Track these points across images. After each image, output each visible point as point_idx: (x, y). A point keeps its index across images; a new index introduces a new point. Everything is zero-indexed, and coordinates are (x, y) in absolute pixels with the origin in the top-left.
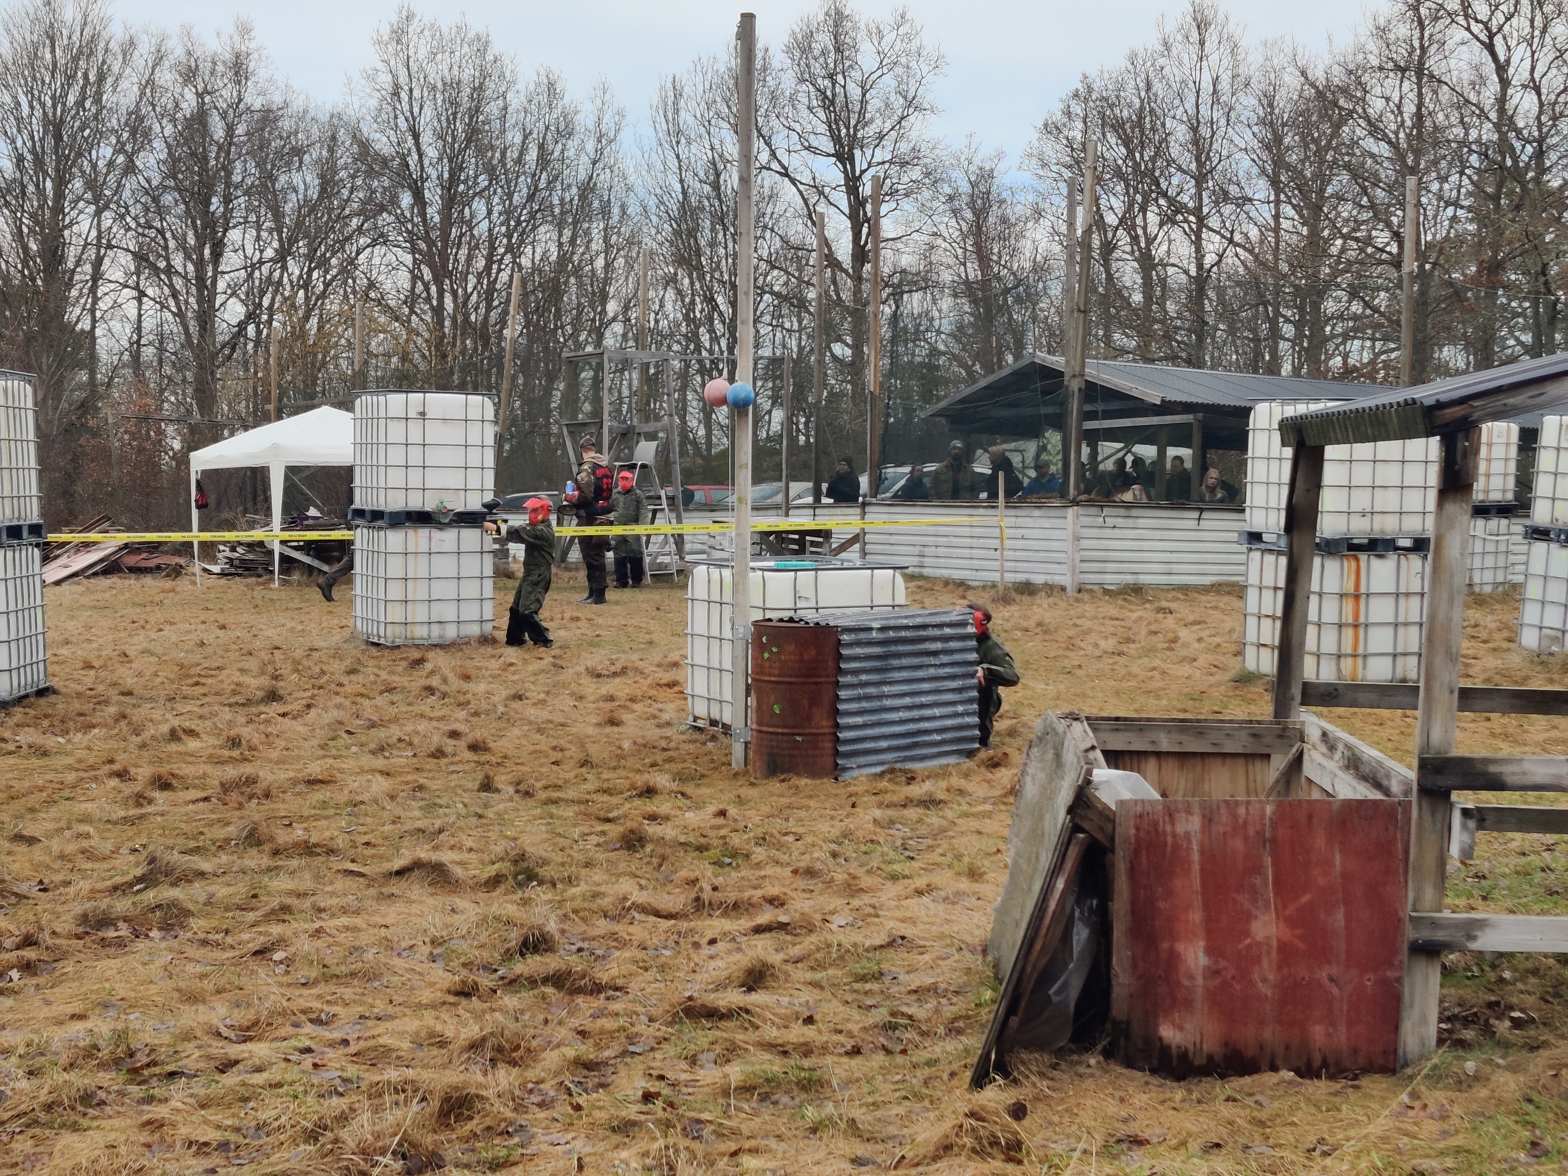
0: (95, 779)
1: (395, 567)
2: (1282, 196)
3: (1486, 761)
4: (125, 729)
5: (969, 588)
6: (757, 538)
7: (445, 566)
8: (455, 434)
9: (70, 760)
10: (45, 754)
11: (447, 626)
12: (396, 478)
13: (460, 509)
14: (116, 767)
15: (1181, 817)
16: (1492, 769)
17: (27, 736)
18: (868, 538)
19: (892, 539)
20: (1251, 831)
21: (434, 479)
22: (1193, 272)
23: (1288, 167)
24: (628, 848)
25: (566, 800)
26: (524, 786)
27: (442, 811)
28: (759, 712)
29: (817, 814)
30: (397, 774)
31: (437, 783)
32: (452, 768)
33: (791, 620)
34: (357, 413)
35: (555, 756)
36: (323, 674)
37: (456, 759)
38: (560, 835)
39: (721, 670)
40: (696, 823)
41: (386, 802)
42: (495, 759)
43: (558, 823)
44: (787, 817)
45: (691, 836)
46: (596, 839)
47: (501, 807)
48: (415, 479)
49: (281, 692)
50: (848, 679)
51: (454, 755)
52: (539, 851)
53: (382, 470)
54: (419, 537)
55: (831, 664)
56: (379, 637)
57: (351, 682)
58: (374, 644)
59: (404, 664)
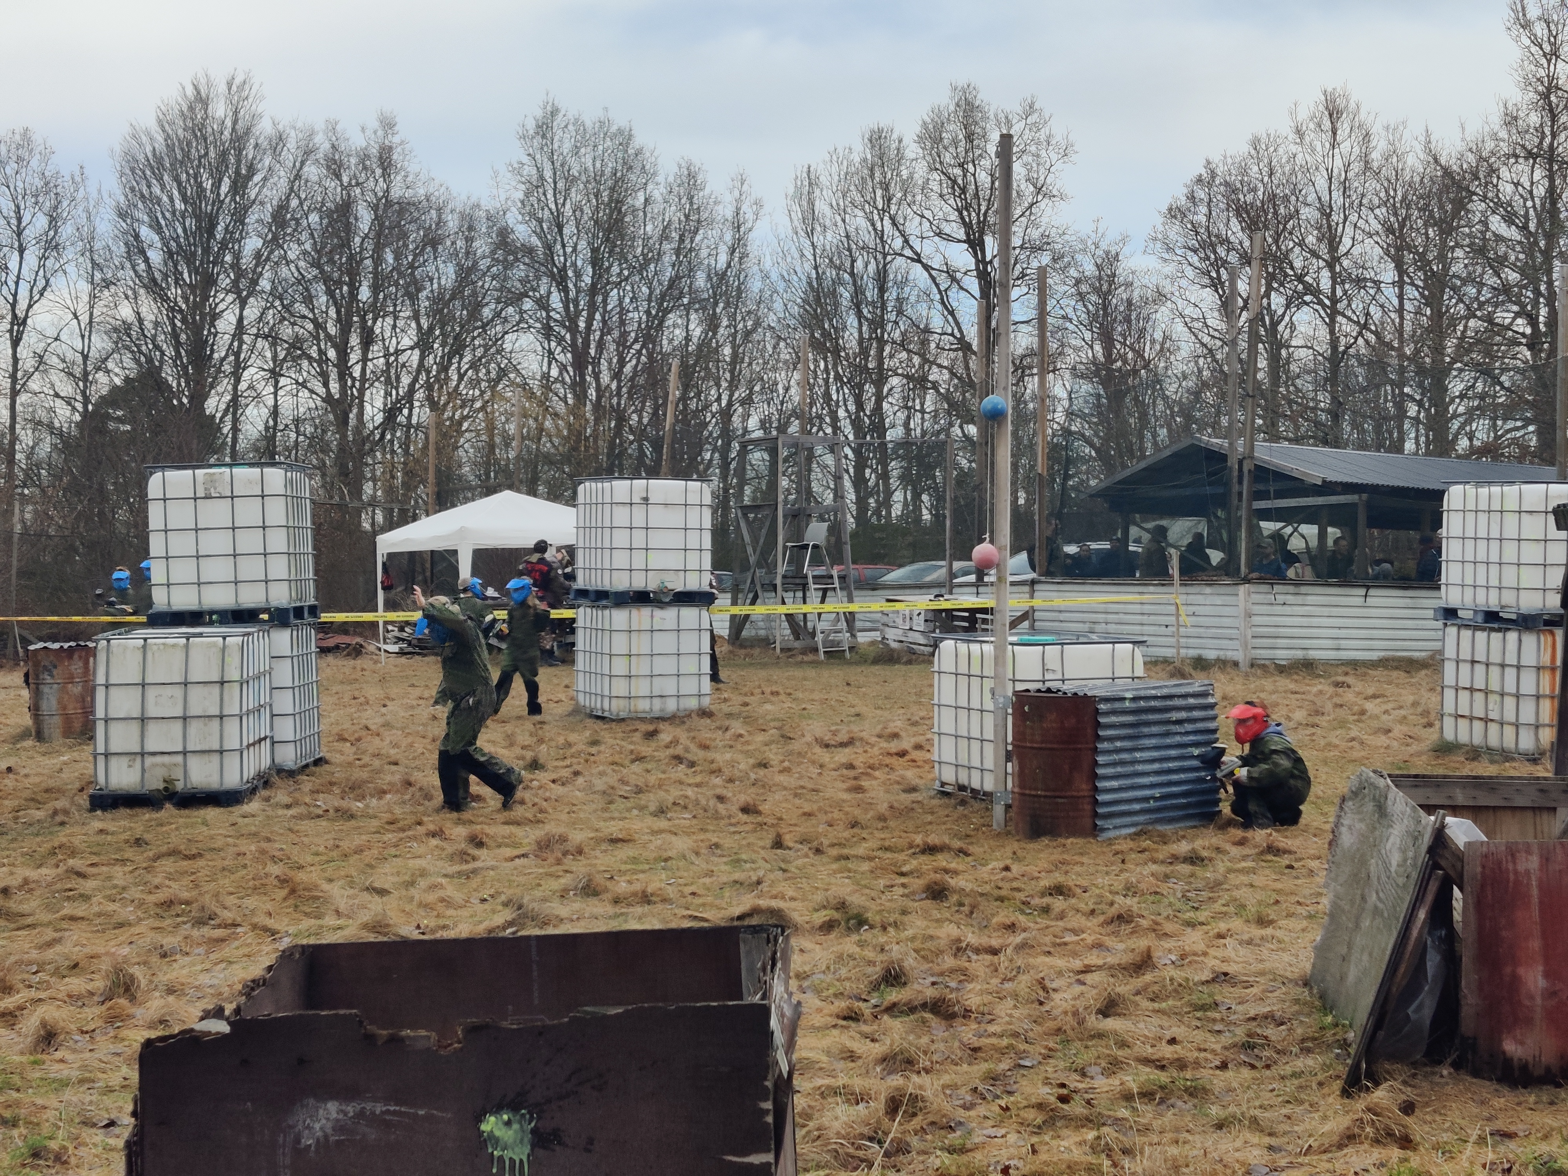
0: (414, 838)
1: (619, 644)
4: (418, 794)
6: (929, 617)
7: (665, 643)
8: (674, 518)
9: (378, 821)
10: (352, 817)
11: (668, 700)
12: (621, 560)
15: (1522, 857)
17: (327, 801)
18: (1038, 615)
19: (1062, 617)
21: (657, 561)
22: (1328, 354)
24: (934, 898)
25: (857, 857)
26: (815, 844)
27: (748, 865)
28: (1022, 777)
29: (1092, 869)
30: (688, 834)
31: (727, 842)
32: (732, 829)
33: (1049, 690)
34: (581, 498)
35: (823, 818)
36: (569, 745)
37: (733, 821)
38: (866, 887)
39: (969, 739)
40: (986, 877)
41: (693, 858)
42: (770, 820)
43: (858, 876)
44: (1066, 872)
45: (987, 888)
46: (901, 891)
47: (800, 862)
48: (639, 561)
49: (541, 761)
50: (1105, 745)
51: (729, 817)
52: (856, 900)
53: (607, 553)
54: (642, 616)
55: (1089, 731)
56: (603, 710)
57: (600, 752)
58: (598, 717)
59: (638, 735)
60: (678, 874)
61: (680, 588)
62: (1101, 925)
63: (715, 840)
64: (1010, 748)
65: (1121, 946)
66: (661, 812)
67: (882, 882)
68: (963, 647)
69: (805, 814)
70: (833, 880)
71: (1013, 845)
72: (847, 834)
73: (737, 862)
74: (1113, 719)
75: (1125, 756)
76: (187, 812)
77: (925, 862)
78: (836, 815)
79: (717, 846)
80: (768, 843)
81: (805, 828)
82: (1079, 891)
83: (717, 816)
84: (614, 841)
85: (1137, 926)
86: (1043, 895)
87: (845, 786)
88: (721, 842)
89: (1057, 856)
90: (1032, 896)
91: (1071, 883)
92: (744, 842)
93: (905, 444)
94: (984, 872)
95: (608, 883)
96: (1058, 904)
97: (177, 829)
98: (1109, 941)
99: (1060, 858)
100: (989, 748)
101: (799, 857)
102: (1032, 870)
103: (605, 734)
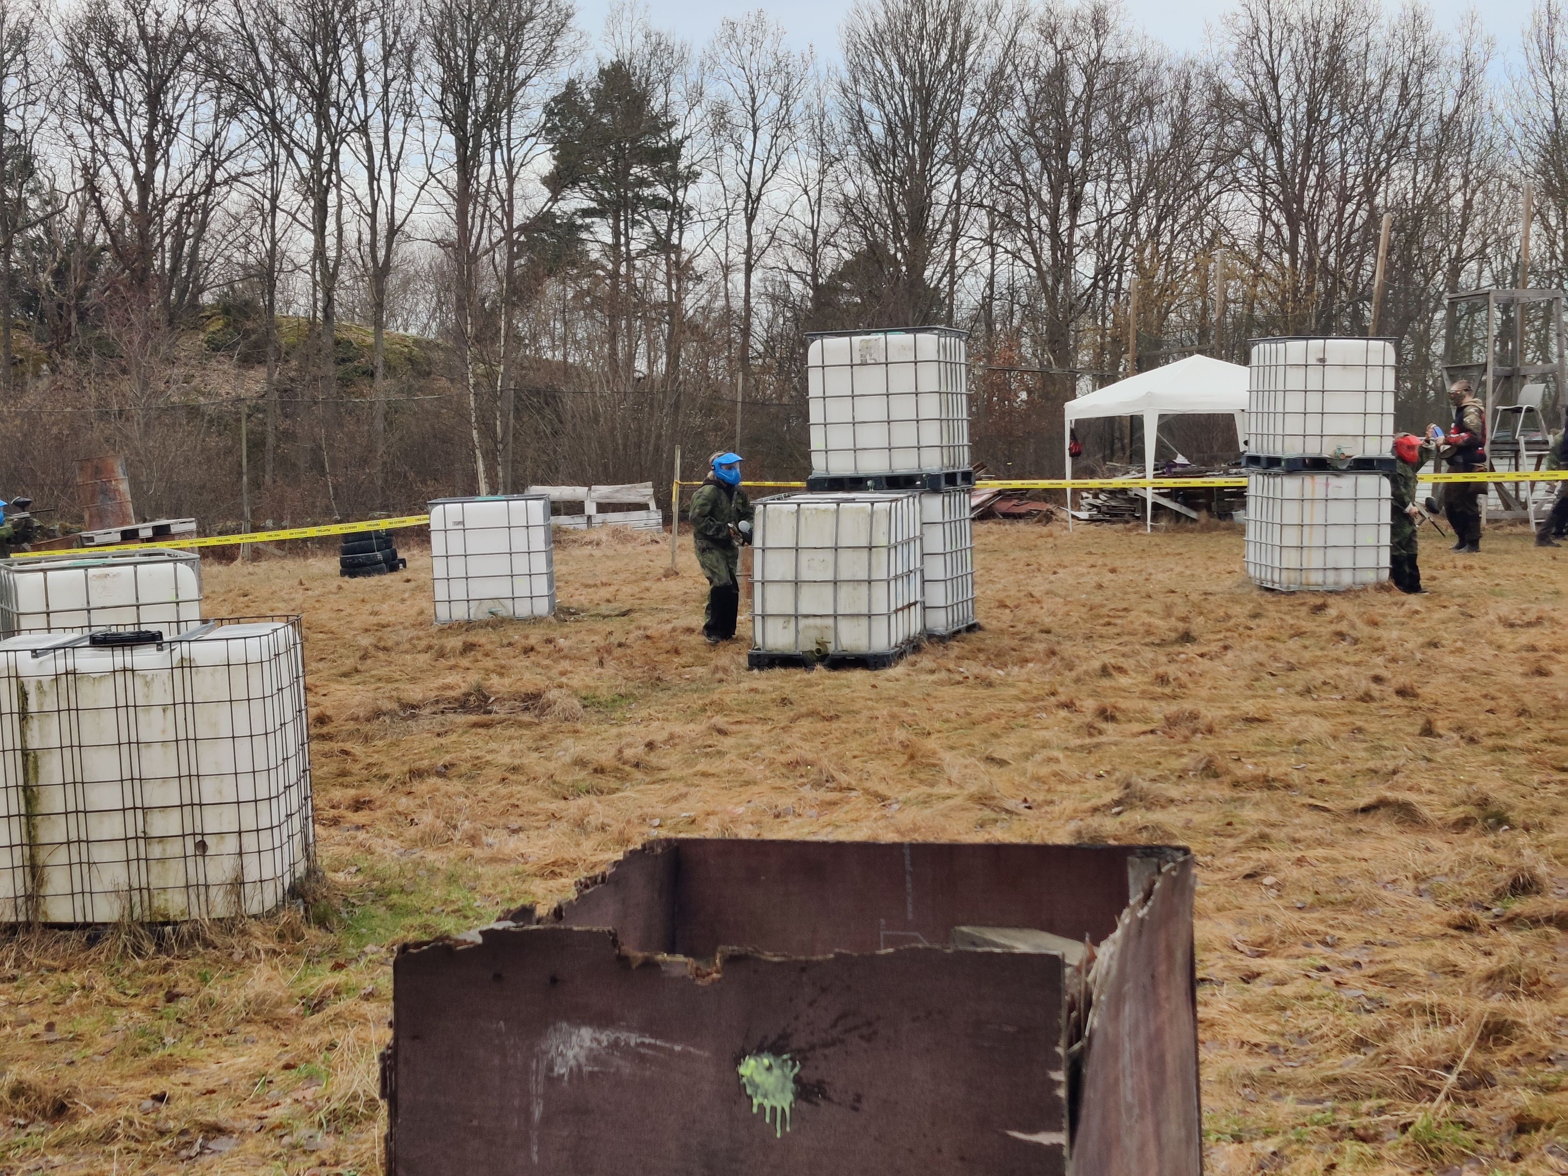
0: (1045, 709)
1: (1291, 514)
4: (1059, 664)
7: (1341, 513)
8: (1355, 380)
9: (1013, 692)
10: (990, 685)
11: (1343, 573)
12: (1294, 425)
13: (1358, 455)
14: (1063, 698)
17: (971, 668)
21: (1333, 426)
25: (1514, 748)
26: (1469, 733)
27: (1388, 753)
30: (1329, 716)
31: (1373, 727)
32: (1383, 712)
34: (1255, 360)
36: (1228, 617)
37: (1386, 703)
41: (1330, 742)
42: (1425, 705)
43: (1511, 770)
46: (1557, 788)
47: (1447, 751)
48: (1313, 426)
49: (1193, 634)
51: (1382, 699)
53: (1279, 418)
54: (1316, 484)
56: (1273, 582)
57: (1259, 626)
58: (1268, 589)
59: (1304, 609)
60: (1310, 759)
63: (1359, 723)
66: (1308, 691)
67: (1536, 778)
70: (1481, 773)
72: (1510, 723)
73: (1376, 749)
76: (836, 673)
78: (1504, 701)
79: (1360, 730)
80: (1417, 729)
81: (1463, 715)
83: (1368, 699)
84: (1250, 720)
87: (1521, 669)
88: (1366, 726)
92: (1391, 728)
95: (1234, 765)
97: (824, 690)
101: (1448, 746)
103: (1270, 607)
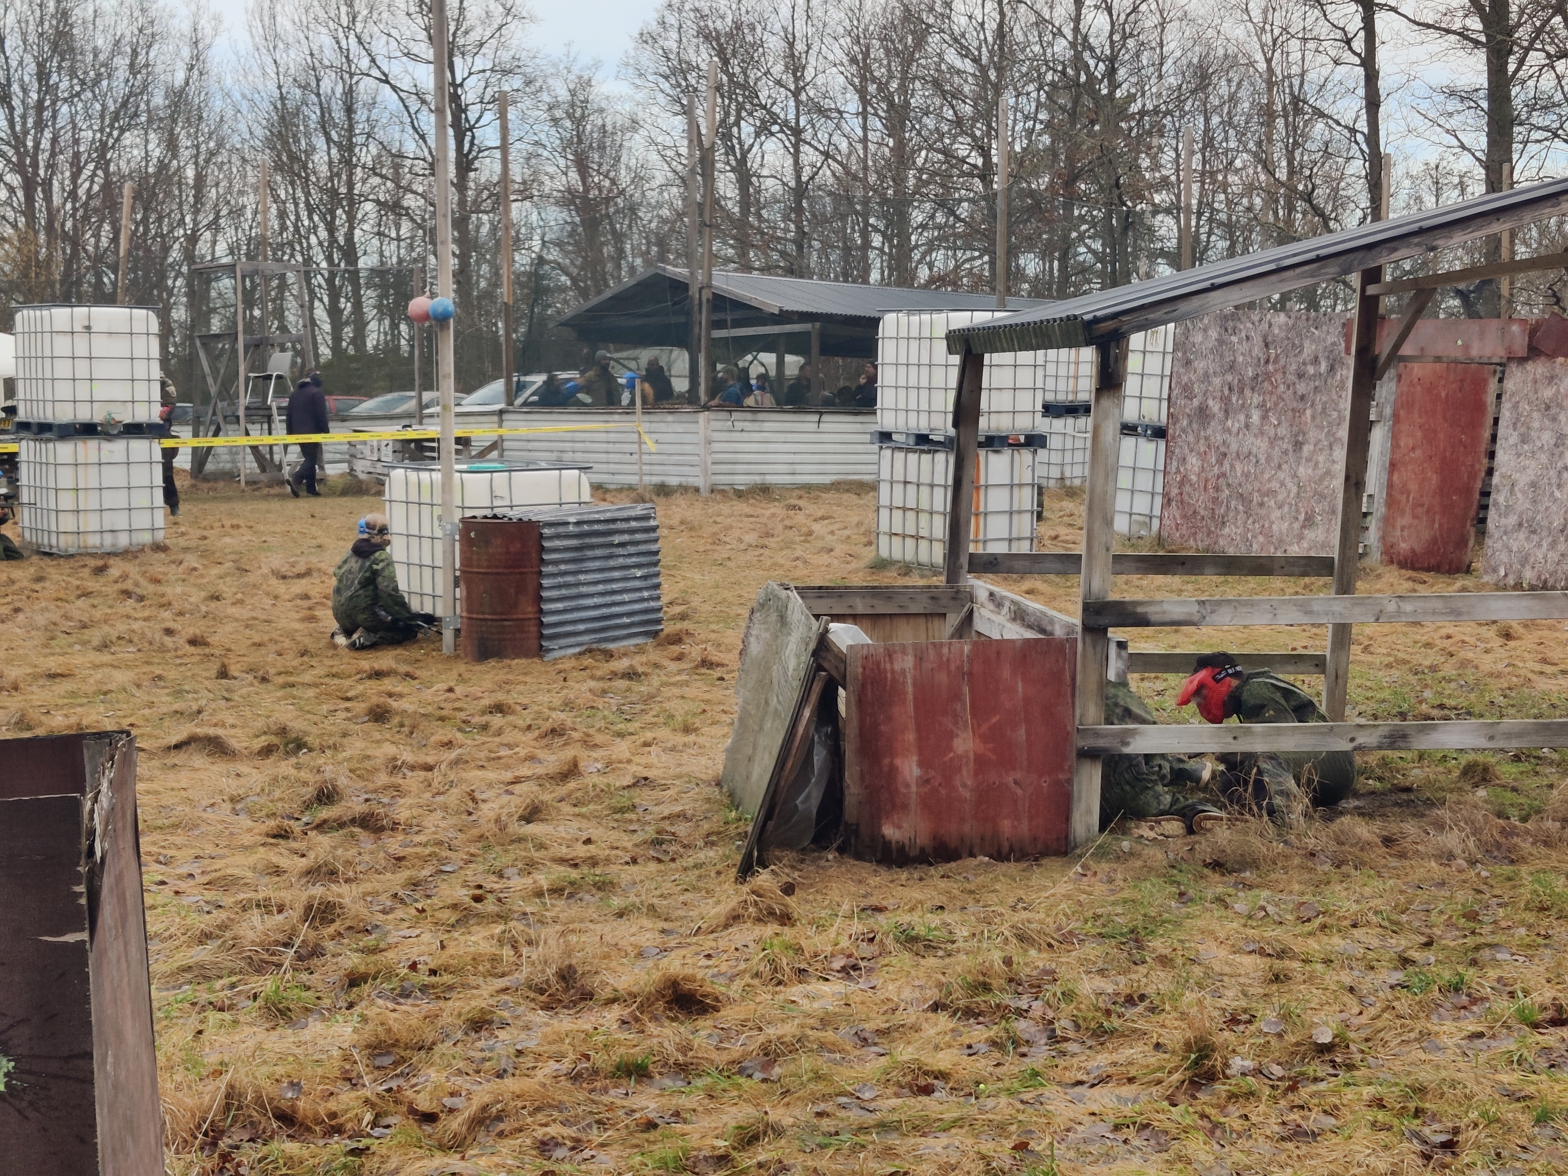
1: (65, 478)
2: (869, 109)
3: (1135, 603)
5: (607, 491)
6: (398, 446)
7: (114, 476)
8: (120, 347)
11: (120, 535)
12: (63, 391)
15: (898, 657)
16: (1140, 610)
18: (506, 444)
19: (531, 446)
20: (953, 667)
21: (103, 392)
22: (792, 184)
23: (874, 80)
24: (376, 721)
25: (303, 684)
26: (261, 673)
27: (190, 696)
28: (470, 602)
29: (534, 688)
30: (128, 667)
31: (172, 674)
32: (178, 661)
33: (495, 517)
34: (19, 327)
35: (273, 647)
36: (12, 581)
37: (179, 653)
38: (309, 712)
39: (421, 566)
40: (430, 698)
41: (134, 690)
42: (217, 652)
43: (302, 703)
44: (508, 692)
45: (430, 709)
46: (344, 715)
47: (244, 691)
48: (83, 391)
50: (549, 569)
51: (176, 650)
52: (297, 725)
53: (48, 384)
54: (89, 449)
55: (534, 555)
56: (51, 547)
57: (44, 588)
58: (46, 554)
59: (87, 570)
60: (117, 706)
61: (128, 420)
62: (536, 739)
63: (158, 672)
64: (458, 573)
65: (553, 758)
66: (104, 646)
67: (325, 708)
68: (413, 476)
69: (254, 644)
70: (277, 707)
71: (461, 667)
72: (296, 663)
73: (178, 693)
74: (558, 543)
75: (570, 579)
77: (372, 687)
78: (287, 643)
79: (160, 677)
80: (213, 673)
81: (253, 658)
82: (519, 708)
83: (163, 649)
84: (52, 676)
85: (570, 738)
86: (483, 713)
87: (297, 616)
88: (165, 674)
89: (502, 676)
90: (472, 715)
91: (511, 702)
92: (189, 674)
93: (379, 273)
94: (428, 695)
95: (43, 718)
96: (497, 720)
98: (541, 754)
99: (504, 678)
100: (439, 574)
101: (243, 686)
102: (476, 690)
103: (52, 570)
